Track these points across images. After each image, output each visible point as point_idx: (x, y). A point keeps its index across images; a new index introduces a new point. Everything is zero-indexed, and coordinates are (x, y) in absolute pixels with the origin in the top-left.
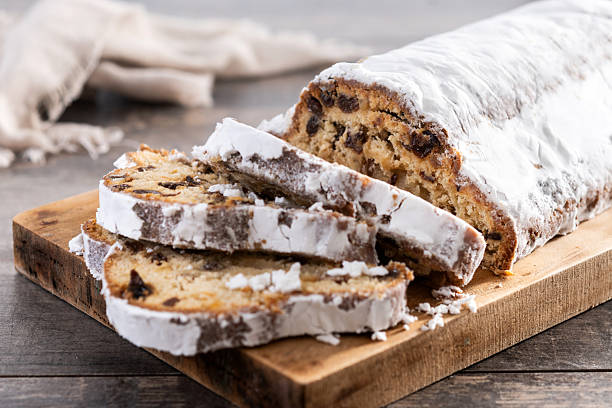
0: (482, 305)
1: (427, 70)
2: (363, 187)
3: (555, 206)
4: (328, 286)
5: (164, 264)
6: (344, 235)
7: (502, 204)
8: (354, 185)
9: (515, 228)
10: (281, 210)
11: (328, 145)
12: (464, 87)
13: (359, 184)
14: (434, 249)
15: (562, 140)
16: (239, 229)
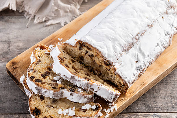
0: (119, 107)
1: (110, 40)
2: (91, 85)
3: (140, 72)
4: (81, 113)
5: (43, 101)
6: (86, 99)
7: (126, 80)
8: (89, 85)
9: (128, 85)
10: (71, 92)
11: (84, 54)
12: (119, 45)
13: (90, 84)
14: (108, 99)
15: (144, 51)
16: (61, 94)
